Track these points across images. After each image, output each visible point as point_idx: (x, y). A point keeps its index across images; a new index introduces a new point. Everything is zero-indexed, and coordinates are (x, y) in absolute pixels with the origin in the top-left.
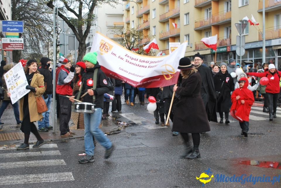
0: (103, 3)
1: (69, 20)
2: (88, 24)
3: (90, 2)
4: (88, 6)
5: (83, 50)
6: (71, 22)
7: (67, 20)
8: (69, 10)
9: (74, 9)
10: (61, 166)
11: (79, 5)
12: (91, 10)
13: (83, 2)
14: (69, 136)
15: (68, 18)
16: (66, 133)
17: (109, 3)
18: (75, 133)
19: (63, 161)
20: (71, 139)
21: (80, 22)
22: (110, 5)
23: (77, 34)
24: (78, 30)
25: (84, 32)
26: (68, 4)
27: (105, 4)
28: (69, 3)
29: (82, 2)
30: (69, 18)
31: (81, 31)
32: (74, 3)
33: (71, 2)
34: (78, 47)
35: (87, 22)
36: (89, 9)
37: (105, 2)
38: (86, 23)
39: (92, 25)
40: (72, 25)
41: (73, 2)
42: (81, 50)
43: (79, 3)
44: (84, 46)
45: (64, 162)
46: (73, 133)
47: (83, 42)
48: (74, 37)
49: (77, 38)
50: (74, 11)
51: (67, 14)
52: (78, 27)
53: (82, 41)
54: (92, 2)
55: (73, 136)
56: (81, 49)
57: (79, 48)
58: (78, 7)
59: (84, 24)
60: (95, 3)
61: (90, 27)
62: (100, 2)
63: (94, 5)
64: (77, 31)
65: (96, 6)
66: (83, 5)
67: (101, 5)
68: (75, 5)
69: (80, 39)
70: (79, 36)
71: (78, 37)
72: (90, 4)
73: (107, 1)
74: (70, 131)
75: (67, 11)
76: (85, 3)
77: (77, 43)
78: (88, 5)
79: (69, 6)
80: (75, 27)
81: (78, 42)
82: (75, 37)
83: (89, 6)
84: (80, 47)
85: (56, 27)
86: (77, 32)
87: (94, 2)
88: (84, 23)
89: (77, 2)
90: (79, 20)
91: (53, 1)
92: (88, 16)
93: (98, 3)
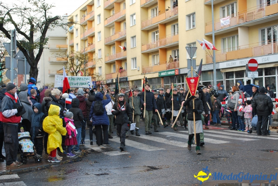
1: (20, 42)
2: (40, 47)
3: (43, 25)
4: (40, 29)
5: (35, 74)
6: (22, 45)
8: (20, 33)
11: (30, 27)
12: (44, 33)
15: (19, 42)
21: (33, 45)
22: (63, 29)
23: (28, 57)
24: (29, 53)
25: (35, 56)
26: (18, 27)
27: (57, 27)
28: (20, 25)
29: (33, 25)
31: (32, 54)
32: (26, 25)
33: (23, 25)
34: (29, 71)
35: (39, 46)
36: (41, 32)
37: (58, 25)
39: (45, 48)
40: (23, 49)
41: (25, 25)
42: (33, 74)
44: (35, 70)
48: (24, 61)
49: (28, 60)
50: (25, 34)
51: (18, 37)
52: (29, 51)
53: (34, 65)
54: (44, 25)
56: (33, 73)
57: (30, 73)
58: (30, 30)
61: (42, 51)
62: (53, 25)
63: (46, 28)
64: (28, 54)
65: (48, 29)
66: (35, 27)
67: (54, 28)
70: (31, 60)
73: (60, 25)
76: (37, 25)
77: (27, 66)
78: (40, 28)
79: (20, 28)
80: (27, 51)
81: (29, 67)
83: (42, 29)
84: (32, 71)
86: (28, 56)
87: (47, 25)
88: (37, 47)
89: (29, 24)
90: (31, 43)
91: (3, 23)
92: (41, 39)
93: (50, 26)
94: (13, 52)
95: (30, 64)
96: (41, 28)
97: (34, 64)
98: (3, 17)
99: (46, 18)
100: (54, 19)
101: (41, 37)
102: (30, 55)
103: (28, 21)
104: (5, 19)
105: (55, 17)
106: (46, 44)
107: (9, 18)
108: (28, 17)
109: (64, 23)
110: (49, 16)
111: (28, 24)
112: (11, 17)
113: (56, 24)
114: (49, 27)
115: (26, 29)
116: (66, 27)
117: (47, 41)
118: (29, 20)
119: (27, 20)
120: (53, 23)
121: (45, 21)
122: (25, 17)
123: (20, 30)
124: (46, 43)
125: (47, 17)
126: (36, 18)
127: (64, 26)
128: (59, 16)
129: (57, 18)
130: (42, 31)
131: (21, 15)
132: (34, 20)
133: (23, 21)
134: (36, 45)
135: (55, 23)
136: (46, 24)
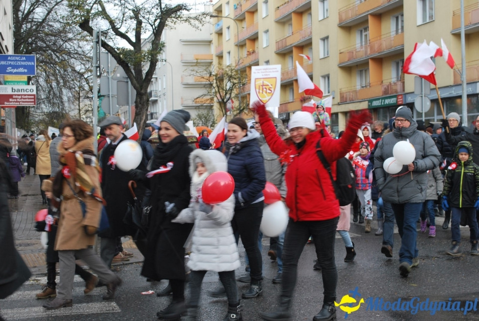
0: (179, 21)
1: (118, 52)
2: (151, 59)
3: (156, 20)
4: (151, 28)
5: (144, 105)
6: (121, 56)
7: (115, 53)
8: (118, 35)
9: (127, 33)
10: (112, 313)
11: (135, 25)
12: (158, 32)
13: (143, 20)
14: (123, 260)
15: (116, 50)
16: (118, 254)
17: (189, 22)
18: (132, 254)
19: (115, 305)
20: (126, 264)
21: (139, 55)
22: (190, 26)
23: (132, 77)
24: (134, 69)
25: (144, 73)
26: (115, 24)
27: (181, 24)
28: (118, 22)
29: (141, 20)
30: (118, 49)
31: (139, 71)
32: (128, 22)
33: (122, 22)
34: (134, 100)
35: (150, 56)
37: (182, 19)
38: (148, 57)
39: (159, 60)
40: (124, 62)
41: (126, 20)
42: (140, 105)
43: (135, 22)
44: (145, 98)
45: (117, 308)
46: (129, 255)
47: (143, 91)
48: (127, 82)
49: (132, 83)
51: (115, 42)
52: (134, 65)
53: (141, 90)
54: (158, 21)
55: (128, 260)
56: (141, 103)
57: (136, 102)
58: (134, 29)
59: (145, 59)
60: (165, 22)
61: (156, 65)
62: (173, 20)
63: (162, 26)
64: (133, 71)
65: (165, 28)
66: (143, 25)
67: (175, 26)
68: (129, 26)
69: (137, 85)
70: (136, 80)
71: (135, 82)
72: (155, 23)
73: (185, 19)
74: (124, 250)
75: (115, 36)
76: (146, 21)
77: (132, 93)
78: (152, 26)
79: (119, 27)
80: (129, 65)
81: (135, 92)
82: (130, 83)
83: (154, 28)
84: (139, 100)
85: (97, 65)
86: (132, 73)
87: (162, 21)
89: (133, 20)
90: (136, 52)
91: (89, 18)
92: (152, 45)
93: (169, 22)
94: (97, 67)
95: (135, 89)
96: (154, 26)
97: (141, 87)
98: (90, 8)
99: (161, 8)
100: (174, 10)
101: (153, 41)
102: (135, 72)
103: (132, 14)
104: (93, 11)
105: (176, 7)
106: (160, 53)
107: (100, 9)
108: (131, 7)
109: (191, 16)
110: (166, 5)
111: (131, 18)
112: (104, 9)
113: (179, 19)
114: (167, 23)
115: (128, 27)
116: (195, 23)
117: (163, 48)
118: (133, 12)
119: (131, 12)
120: (174, 17)
121: (160, 13)
122: (127, 8)
123: (119, 30)
124: (162, 51)
125: (163, 6)
126: (145, 9)
127: (192, 21)
128: (185, 5)
129: (180, 8)
130: (155, 31)
131: (120, 4)
132: (141, 13)
133: (124, 14)
134: (144, 55)
135: (177, 16)
136: (161, 19)
